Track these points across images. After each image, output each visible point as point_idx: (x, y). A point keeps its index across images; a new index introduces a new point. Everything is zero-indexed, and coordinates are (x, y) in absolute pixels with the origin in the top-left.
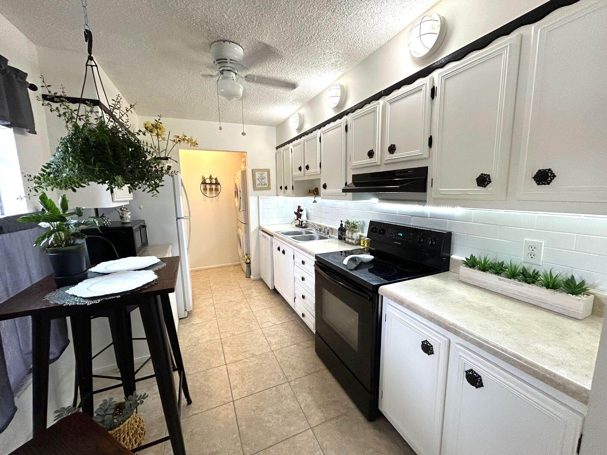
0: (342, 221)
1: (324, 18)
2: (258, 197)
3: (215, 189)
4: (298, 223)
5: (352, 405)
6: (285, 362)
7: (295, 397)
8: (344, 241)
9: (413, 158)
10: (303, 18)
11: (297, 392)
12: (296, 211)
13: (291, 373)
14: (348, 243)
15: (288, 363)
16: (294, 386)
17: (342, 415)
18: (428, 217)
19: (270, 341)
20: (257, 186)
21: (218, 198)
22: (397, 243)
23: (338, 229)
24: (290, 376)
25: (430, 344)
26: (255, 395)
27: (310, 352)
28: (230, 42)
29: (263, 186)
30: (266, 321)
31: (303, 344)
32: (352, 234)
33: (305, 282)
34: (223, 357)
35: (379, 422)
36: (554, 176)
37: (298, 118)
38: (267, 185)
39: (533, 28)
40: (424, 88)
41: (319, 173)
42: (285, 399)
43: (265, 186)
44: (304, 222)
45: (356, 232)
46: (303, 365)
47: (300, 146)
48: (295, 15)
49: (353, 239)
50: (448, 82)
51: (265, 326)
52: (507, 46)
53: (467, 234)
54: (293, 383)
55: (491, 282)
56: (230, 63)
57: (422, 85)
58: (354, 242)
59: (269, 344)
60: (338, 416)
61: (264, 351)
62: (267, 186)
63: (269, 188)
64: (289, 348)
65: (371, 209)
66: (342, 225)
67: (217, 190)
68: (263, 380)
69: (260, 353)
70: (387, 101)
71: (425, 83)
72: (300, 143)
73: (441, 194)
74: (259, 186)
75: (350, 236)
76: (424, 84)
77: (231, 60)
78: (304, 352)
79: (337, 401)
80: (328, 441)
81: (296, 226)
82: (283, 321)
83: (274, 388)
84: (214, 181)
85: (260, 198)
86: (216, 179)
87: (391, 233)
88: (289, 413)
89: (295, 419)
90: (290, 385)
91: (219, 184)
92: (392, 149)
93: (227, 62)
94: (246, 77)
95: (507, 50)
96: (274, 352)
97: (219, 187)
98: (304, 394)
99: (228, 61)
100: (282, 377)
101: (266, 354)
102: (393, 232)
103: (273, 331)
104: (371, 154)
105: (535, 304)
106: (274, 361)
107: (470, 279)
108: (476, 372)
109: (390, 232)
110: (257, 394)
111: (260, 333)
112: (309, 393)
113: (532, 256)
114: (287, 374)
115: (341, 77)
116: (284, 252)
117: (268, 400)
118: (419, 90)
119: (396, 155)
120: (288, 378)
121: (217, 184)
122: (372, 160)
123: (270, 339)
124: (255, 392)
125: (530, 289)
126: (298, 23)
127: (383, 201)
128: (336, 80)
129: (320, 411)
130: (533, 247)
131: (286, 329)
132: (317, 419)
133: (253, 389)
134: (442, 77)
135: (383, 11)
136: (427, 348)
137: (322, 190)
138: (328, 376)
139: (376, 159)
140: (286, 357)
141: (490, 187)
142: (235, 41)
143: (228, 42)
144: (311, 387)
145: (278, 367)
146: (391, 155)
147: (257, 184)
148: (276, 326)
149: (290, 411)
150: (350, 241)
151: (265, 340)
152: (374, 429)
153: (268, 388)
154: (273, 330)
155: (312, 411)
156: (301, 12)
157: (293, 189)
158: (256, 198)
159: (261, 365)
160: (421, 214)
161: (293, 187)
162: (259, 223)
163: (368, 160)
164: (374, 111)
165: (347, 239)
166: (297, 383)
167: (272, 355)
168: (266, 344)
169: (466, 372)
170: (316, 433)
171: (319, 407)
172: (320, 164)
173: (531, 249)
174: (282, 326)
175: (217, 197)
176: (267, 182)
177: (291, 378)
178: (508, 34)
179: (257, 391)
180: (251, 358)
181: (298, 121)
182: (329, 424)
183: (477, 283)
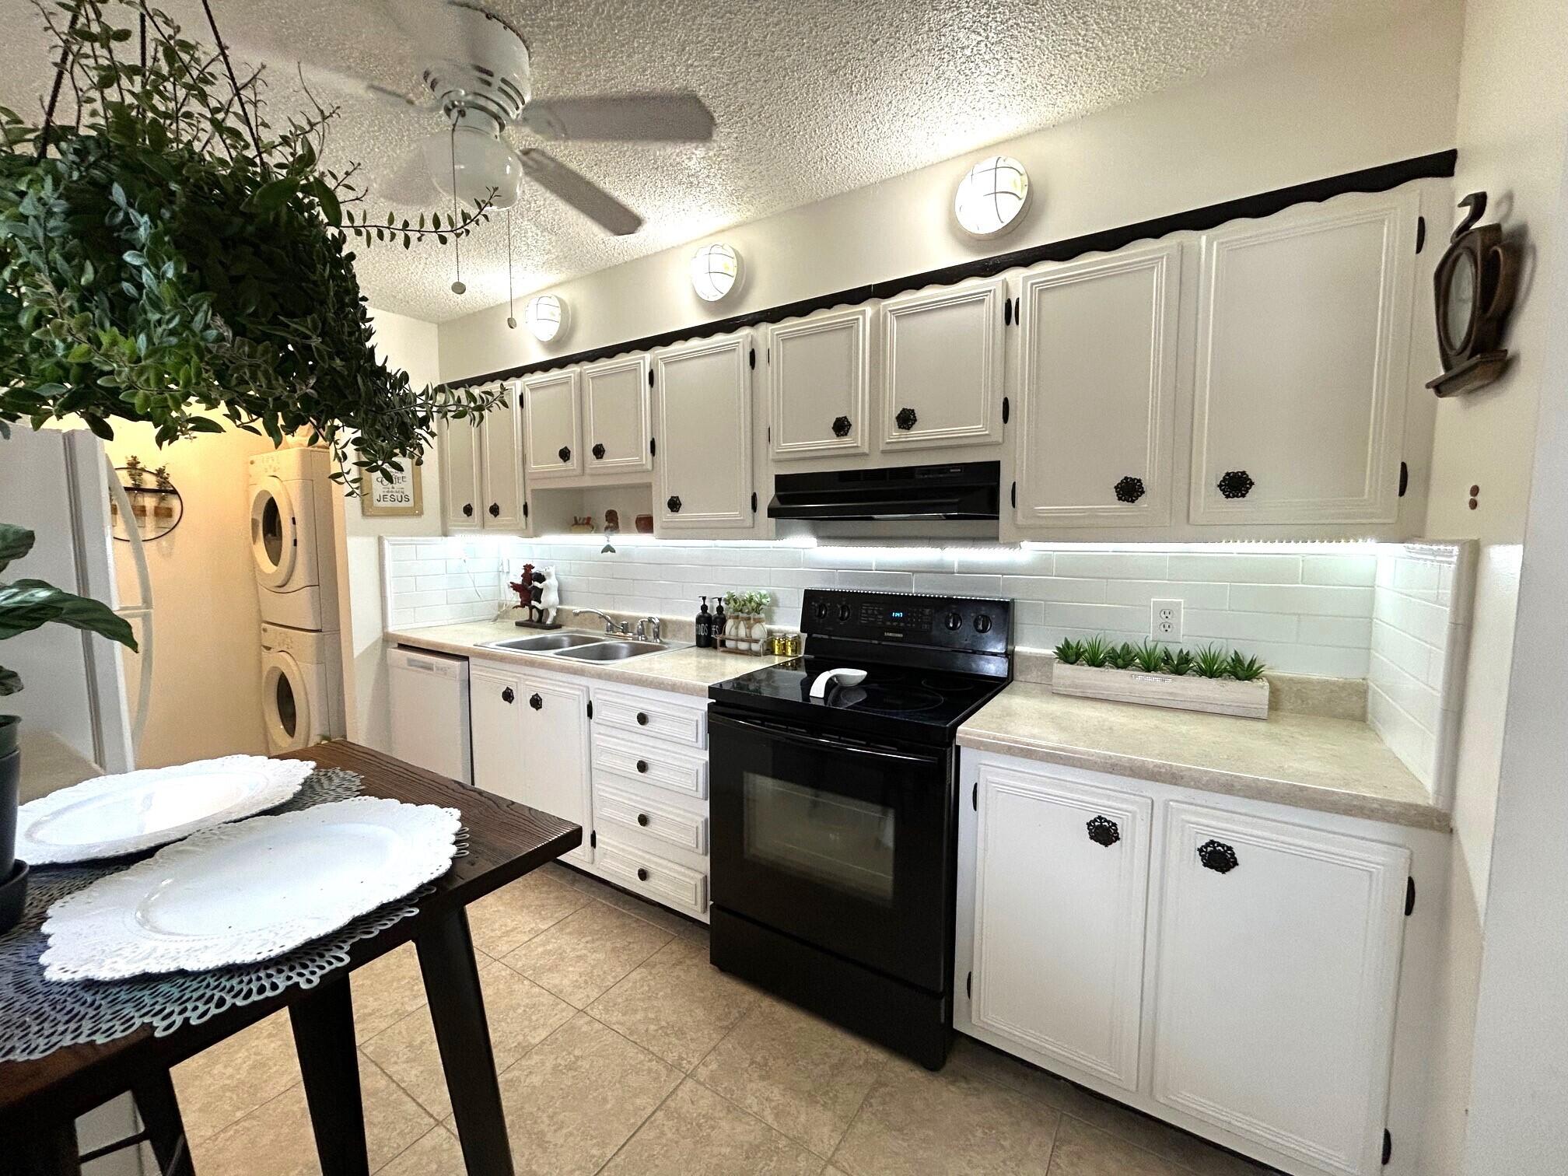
0: (704, 598)
1: (804, 76)
2: (380, 540)
3: (156, 508)
4: (524, 614)
5: (878, 1056)
6: (642, 1028)
7: (734, 1109)
8: (722, 649)
9: (966, 441)
10: (760, 55)
11: (732, 1092)
12: (519, 581)
13: (682, 1049)
14: (737, 652)
15: (652, 1027)
16: (712, 1078)
17: (874, 1089)
18: (954, 573)
19: (555, 986)
20: (375, 502)
21: (171, 546)
22: (891, 634)
23: (694, 620)
24: (682, 1059)
25: (1109, 822)
26: (611, 1164)
27: (695, 971)
28: (507, 26)
29: (397, 504)
30: (498, 933)
31: (658, 957)
32: (749, 628)
33: (653, 773)
34: (411, 1107)
35: (954, 1062)
36: (1253, 484)
37: (559, 311)
38: (411, 497)
39: (1204, 238)
40: (989, 299)
41: (649, 467)
42: (713, 1128)
43: (404, 504)
44: (553, 613)
45: (759, 621)
46: (700, 1013)
47: (564, 388)
48: (746, 39)
49: (756, 641)
50: (1048, 298)
51: (504, 948)
52: (1162, 257)
53: (1045, 601)
54: (703, 1073)
55: (1117, 685)
56: (501, 90)
57: (986, 292)
58: (755, 647)
59: (557, 995)
60: (867, 1098)
61: (554, 1022)
62: (411, 504)
63: (417, 511)
64: (627, 985)
65: (796, 563)
66: (704, 608)
67: (162, 513)
68: (609, 1106)
69: (543, 1034)
70: (890, 311)
71: (992, 288)
72: (565, 382)
73: (1039, 517)
74: (382, 504)
75: (742, 632)
76: (990, 291)
77: (504, 81)
78: (678, 977)
79: (842, 1063)
80: (886, 1169)
81: (518, 624)
82: (559, 915)
83: (660, 1114)
84: (150, 482)
85: (386, 543)
86: (160, 473)
87: (873, 614)
88: (747, 1158)
89: (773, 1164)
90: (698, 1082)
91: (174, 492)
92: (906, 419)
93: (489, 84)
94: (526, 153)
95: (1162, 265)
96: (590, 1012)
97: (174, 503)
98: (753, 1085)
99: (496, 82)
100: (664, 1072)
101: (570, 1029)
102: (878, 610)
103: (542, 953)
104: (841, 427)
105: (1197, 708)
106: (609, 1038)
107: (1076, 687)
108: (1222, 842)
109: (869, 612)
110: (618, 1160)
111: (503, 973)
112: (762, 1078)
113: (1166, 627)
114: (671, 1057)
115: (729, 229)
116: (536, 702)
117: (664, 1156)
118: (978, 300)
119: (915, 434)
120: (680, 1064)
121: (166, 491)
122: (846, 441)
123: (552, 980)
124: (609, 1156)
125: (1187, 684)
126: (739, 61)
127: (832, 541)
128: (711, 235)
129: (819, 1107)
130: (1167, 612)
131: (581, 933)
132: (826, 1130)
133: (594, 1152)
134: (1032, 284)
135: (920, 113)
136: (1103, 833)
137: (661, 515)
138: (782, 1011)
139: (857, 437)
140: (635, 1011)
141: (1142, 502)
142: (522, 31)
143: (502, 25)
144: (759, 1059)
145: (631, 1051)
146: (904, 432)
147: (376, 496)
148: (542, 936)
149: (747, 1152)
150: (743, 646)
151: (537, 990)
152: (953, 1083)
153: (640, 1123)
154: (540, 950)
155: (803, 1118)
156: (765, 37)
157: (526, 513)
158: (373, 541)
159: (570, 1067)
160: (936, 566)
161: (525, 507)
162: (384, 625)
163: (832, 442)
164: (849, 327)
165: (729, 644)
166: (714, 1066)
167: (589, 1023)
168: (547, 999)
169: (1200, 850)
170: (847, 1166)
171: (811, 1099)
172: (653, 443)
173: (1164, 616)
174: (561, 930)
175: (164, 542)
176: (409, 492)
177: (689, 1062)
178: (1157, 236)
179: (610, 1152)
180: (524, 1062)
181: (558, 318)
182: (861, 1128)
183: (1089, 691)
